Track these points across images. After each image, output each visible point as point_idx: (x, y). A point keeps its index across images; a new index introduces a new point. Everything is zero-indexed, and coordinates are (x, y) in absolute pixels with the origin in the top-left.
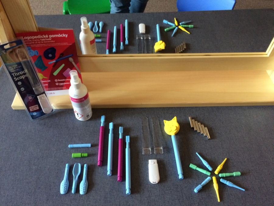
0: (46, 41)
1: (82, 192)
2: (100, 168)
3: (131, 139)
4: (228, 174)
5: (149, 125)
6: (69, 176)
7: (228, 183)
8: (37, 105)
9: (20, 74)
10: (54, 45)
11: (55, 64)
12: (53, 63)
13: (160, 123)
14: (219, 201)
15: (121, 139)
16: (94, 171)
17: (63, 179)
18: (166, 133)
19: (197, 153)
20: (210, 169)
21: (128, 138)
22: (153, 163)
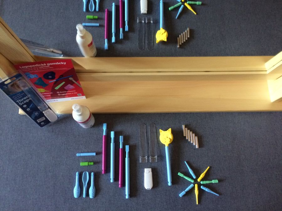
0: (45, 67)
1: (91, 196)
3: (130, 148)
4: (208, 182)
5: (146, 132)
9: (23, 99)
10: (53, 70)
13: (156, 130)
14: (197, 203)
15: (122, 149)
16: (99, 177)
17: (75, 185)
18: (160, 142)
19: (185, 162)
20: (194, 177)
21: (127, 147)
22: (148, 172)
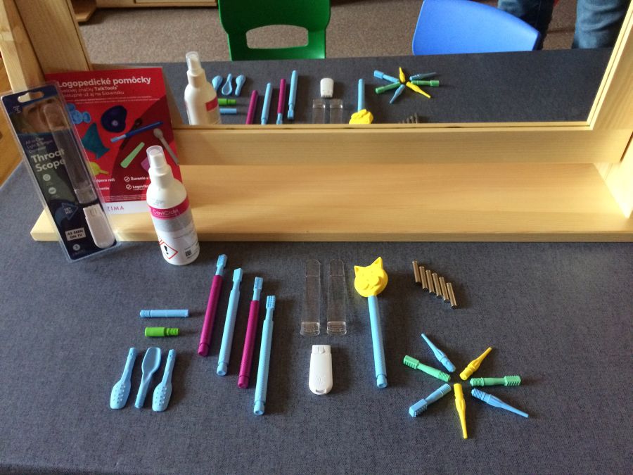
0: (108, 91)
1: (156, 406)
2: (203, 360)
3: (277, 302)
4: (490, 381)
5: (322, 277)
6: (133, 373)
7: (488, 399)
8: (83, 229)
9: (48, 157)
10: (122, 100)
11: (125, 141)
12: (120, 140)
13: (346, 272)
14: (465, 436)
15: (256, 302)
16: (189, 365)
17: (120, 379)
18: (357, 294)
19: (423, 335)
20: (450, 367)
21: (270, 302)
22: (321, 352)
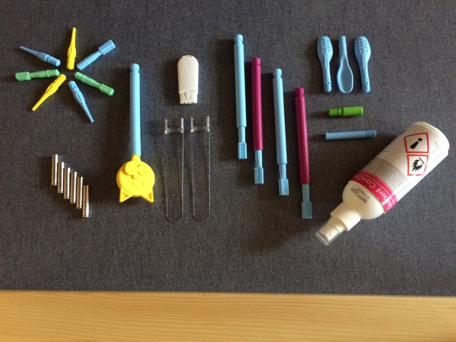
1: (327, 40)
4: (42, 74)
5: (191, 195)
14: (74, 30)
15: (258, 149)
19: (92, 121)
20: (73, 84)
21: (243, 153)
22: (188, 95)
